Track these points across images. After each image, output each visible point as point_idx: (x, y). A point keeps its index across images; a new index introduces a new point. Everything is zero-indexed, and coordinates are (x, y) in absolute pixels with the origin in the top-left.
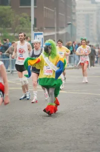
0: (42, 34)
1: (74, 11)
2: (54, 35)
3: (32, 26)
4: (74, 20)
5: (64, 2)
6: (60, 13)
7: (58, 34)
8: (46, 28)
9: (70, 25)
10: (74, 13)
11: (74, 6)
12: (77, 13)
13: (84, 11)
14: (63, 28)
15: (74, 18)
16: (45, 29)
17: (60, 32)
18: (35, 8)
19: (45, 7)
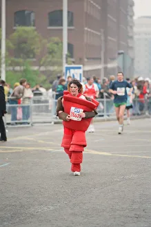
0: (80, 68)
1: (130, 34)
3: (64, 56)
5: (115, 20)
6: (109, 38)
7: (106, 68)
8: (88, 58)
10: (131, 38)
11: (131, 27)
12: (136, 37)
13: (146, 34)
16: (86, 60)
18: (69, 30)
19: (86, 29)
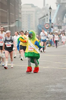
2: (7, 27)
4: (21, 18)
9: (17, 21)
14: (13, 23)
15: (20, 17)
17: (11, 26)
